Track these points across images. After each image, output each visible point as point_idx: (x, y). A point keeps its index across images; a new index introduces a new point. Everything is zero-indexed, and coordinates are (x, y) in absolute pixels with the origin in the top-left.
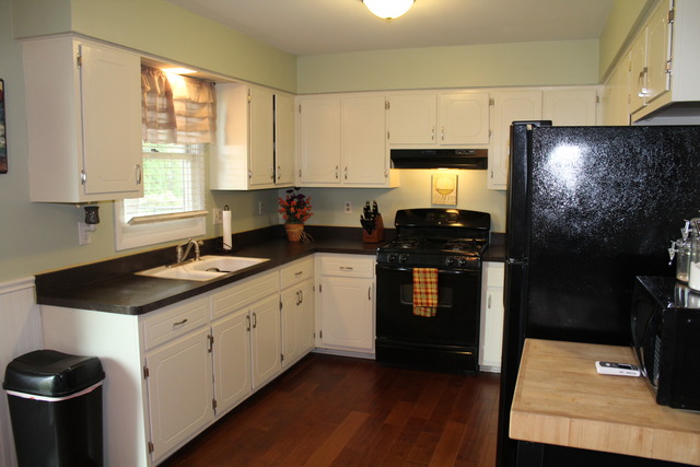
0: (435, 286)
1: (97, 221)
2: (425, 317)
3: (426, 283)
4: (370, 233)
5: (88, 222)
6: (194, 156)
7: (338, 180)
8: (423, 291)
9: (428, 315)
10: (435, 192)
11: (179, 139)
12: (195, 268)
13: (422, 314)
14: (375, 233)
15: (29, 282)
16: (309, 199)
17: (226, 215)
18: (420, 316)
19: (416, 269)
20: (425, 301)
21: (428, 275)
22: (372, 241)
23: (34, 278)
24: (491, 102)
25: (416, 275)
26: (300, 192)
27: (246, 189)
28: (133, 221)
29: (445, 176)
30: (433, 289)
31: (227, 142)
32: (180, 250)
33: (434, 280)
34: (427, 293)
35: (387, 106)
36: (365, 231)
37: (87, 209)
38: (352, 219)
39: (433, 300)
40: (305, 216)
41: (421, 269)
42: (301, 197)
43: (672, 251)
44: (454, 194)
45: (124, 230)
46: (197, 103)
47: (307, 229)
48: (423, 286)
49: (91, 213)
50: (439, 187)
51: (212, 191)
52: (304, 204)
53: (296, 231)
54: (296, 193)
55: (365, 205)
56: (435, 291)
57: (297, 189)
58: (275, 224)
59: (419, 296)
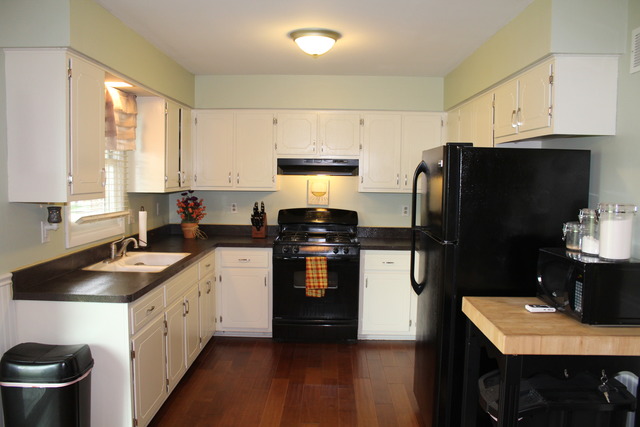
0: (325, 271)
1: (59, 220)
2: (316, 298)
3: (317, 269)
4: (258, 230)
5: (50, 221)
6: (116, 161)
7: (231, 184)
8: (315, 275)
9: (319, 296)
10: (311, 195)
11: (118, 147)
12: (128, 263)
13: (314, 295)
14: (263, 229)
15: (6, 279)
16: (202, 200)
17: (143, 215)
18: (312, 297)
19: (308, 258)
20: (316, 284)
21: (319, 263)
22: (260, 236)
23: (11, 275)
24: (362, 122)
25: (309, 263)
26: (194, 195)
27: (163, 191)
28: (82, 221)
29: (320, 181)
30: (324, 273)
31: (144, 149)
32: (113, 247)
33: (324, 266)
34: (318, 278)
35: (275, 122)
36: (254, 228)
37: (50, 209)
38: (244, 218)
39: (324, 283)
40: (200, 216)
41: (313, 258)
42: (195, 199)
43: (565, 231)
44: (326, 196)
45: (72, 229)
46: (126, 114)
47: (202, 227)
48: (315, 271)
49: (55, 213)
50: (315, 190)
51: (129, 193)
52: (199, 205)
53: (191, 229)
54: (190, 195)
55: (253, 206)
56: (325, 275)
57: (192, 192)
58: (166, 223)
59: (311, 280)
